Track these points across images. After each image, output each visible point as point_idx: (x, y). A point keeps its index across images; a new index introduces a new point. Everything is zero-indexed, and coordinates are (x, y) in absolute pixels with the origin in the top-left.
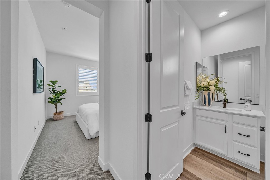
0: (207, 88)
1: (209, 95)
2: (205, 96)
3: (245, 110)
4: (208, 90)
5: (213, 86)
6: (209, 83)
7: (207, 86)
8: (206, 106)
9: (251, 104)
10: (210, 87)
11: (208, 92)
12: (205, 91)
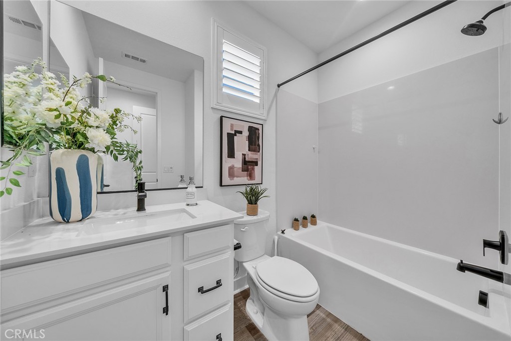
0: (74, 135)
1: (83, 169)
2: (60, 173)
3: (188, 205)
4: (80, 146)
5: (101, 130)
6: (83, 112)
7: (76, 126)
8: (68, 222)
9: (196, 187)
10: (90, 133)
11: (76, 154)
12: (62, 151)
